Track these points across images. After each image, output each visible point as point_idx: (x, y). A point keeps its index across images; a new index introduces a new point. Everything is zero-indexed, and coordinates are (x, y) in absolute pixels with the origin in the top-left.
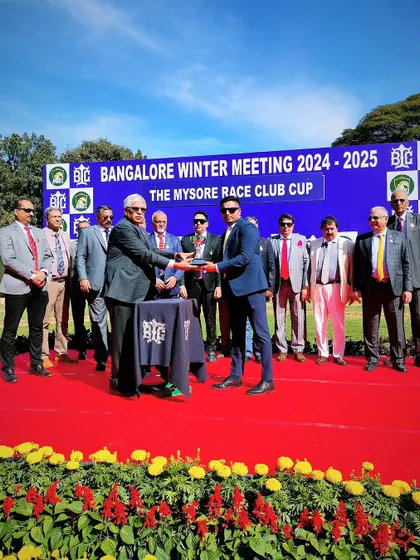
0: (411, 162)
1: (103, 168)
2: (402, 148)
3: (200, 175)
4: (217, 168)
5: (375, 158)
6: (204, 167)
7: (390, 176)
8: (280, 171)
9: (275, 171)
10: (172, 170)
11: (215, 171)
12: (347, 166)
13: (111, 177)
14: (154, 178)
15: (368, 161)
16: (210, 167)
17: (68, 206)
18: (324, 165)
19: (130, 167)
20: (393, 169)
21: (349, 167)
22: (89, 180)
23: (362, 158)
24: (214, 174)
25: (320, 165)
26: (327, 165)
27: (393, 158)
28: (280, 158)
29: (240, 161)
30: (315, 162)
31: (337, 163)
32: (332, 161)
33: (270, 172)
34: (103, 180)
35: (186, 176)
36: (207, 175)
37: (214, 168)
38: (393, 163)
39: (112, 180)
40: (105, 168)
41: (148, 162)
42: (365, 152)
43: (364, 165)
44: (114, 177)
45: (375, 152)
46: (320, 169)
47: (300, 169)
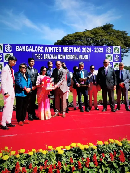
0: (111, 52)
1: (17, 46)
2: (109, 48)
3: (53, 51)
4: (58, 49)
5: (103, 50)
6: (54, 49)
7: (106, 55)
8: (77, 52)
9: (76, 52)
10: (43, 49)
11: (57, 50)
12: (95, 52)
13: (20, 50)
14: (36, 51)
15: (101, 51)
16: (56, 49)
17: (3, 59)
18: (89, 51)
19: (27, 47)
20: (107, 53)
21: (96, 52)
22: (11, 50)
23: (99, 50)
24: (57, 51)
25: (88, 51)
26: (90, 51)
27: (107, 50)
28: (77, 48)
29: (65, 48)
30: (87, 50)
31: (93, 51)
32: (91, 50)
33: (74, 52)
34: (17, 50)
35: (48, 51)
36: (55, 51)
37: (57, 49)
38: (107, 52)
39: (21, 51)
40: (18, 46)
41: (34, 46)
42: (100, 48)
43: (100, 52)
44: (21, 50)
45: (102, 48)
46: (88, 52)
47: (83, 52)
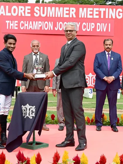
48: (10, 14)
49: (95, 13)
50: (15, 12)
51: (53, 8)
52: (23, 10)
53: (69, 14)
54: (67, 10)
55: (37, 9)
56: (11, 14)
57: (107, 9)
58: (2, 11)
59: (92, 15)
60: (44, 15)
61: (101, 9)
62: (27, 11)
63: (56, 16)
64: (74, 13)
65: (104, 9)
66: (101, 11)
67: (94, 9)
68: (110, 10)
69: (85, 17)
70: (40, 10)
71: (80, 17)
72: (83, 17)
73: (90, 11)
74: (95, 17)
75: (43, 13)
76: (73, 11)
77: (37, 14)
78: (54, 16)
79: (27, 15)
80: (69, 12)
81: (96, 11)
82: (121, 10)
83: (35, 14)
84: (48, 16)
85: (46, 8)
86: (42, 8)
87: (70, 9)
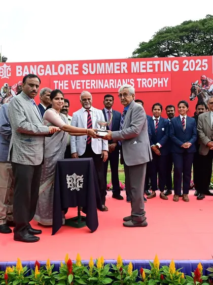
48: (56, 74)
49: (149, 66)
50: (61, 70)
51: (103, 64)
52: (71, 68)
53: (120, 70)
54: (117, 66)
55: (85, 66)
56: (58, 73)
57: (162, 62)
58: (48, 70)
59: (146, 69)
60: (93, 73)
61: (155, 62)
62: (74, 69)
63: (107, 73)
64: (125, 68)
65: (158, 62)
66: (155, 64)
67: (148, 62)
68: (165, 62)
69: (138, 72)
70: (88, 68)
71: (132, 72)
72: (135, 72)
73: (143, 65)
74: (149, 71)
75: (92, 70)
76: (124, 65)
77: (85, 71)
78: (104, 73)
79: (75, 73)
80: (120, 67)
81: (150, 64)
82: (177, 62)
83: (83, 72)
84: (98, 73)
85: (94, 64)
86: (90, 65)
87: (120, 64)
